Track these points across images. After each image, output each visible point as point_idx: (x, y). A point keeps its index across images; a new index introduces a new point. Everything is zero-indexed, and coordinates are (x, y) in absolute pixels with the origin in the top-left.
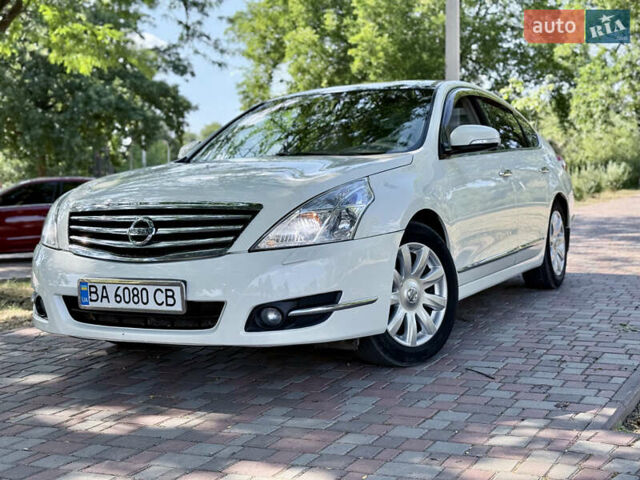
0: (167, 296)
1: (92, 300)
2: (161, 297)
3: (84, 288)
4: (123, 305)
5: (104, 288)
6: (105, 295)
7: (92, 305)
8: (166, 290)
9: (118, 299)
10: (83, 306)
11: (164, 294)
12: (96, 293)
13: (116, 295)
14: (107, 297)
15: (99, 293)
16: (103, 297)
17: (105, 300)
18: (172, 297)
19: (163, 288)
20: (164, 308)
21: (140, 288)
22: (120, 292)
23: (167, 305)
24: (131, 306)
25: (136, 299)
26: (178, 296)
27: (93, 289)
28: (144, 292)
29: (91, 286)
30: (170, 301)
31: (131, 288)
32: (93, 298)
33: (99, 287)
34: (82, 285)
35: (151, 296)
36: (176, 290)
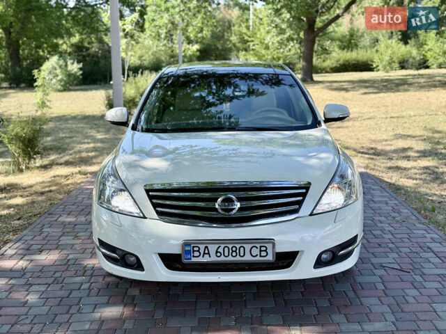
0: (261, 251)
1: (193, 256)
2: (255, 251)
3: (187, 248)
4: (222, 258)
5: (206, 247)
6: (206, 252)
7: (194, 260)
8: (261, 247)
9: (219, 254)
10: (185, 261)
11: (259, 250)
12: (198, 251)
13: (217, 252)
14: (209, 253)
15: (202, 251)
16: (204, 253)
17: (206, 256)
18: (266, 251)
19: (258, 246)
20: (258, 258)
21: (238, 246)
22: (221, 250)
23: (261, 256)
24: (230, 258)
25: (234, 254)
26: (270, 251)
27: (196, 249)
28: (242, 249)
29: (193, 247)
30: (264, 254)
31: (230, 246)
32: (195, 255)
33: (202, 247)
34: (186, 246)
35: (247, 251)
36: (269, 246)
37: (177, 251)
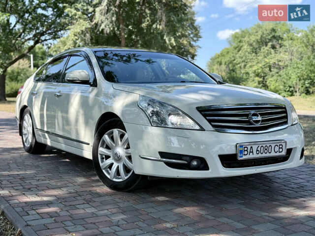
0: (279, 148)
1: (244, 155)
2: (277, 149)
4: (260, 155)
5: (251, 147)
6: (251, 151)
7: (244, 157)
8: (280, 145)
9: (258, 152)
10: (240, 159)
12: (247, 150)
13: (257, 150)
14: (252, 152)
15: (249, 151)
16: (250, 152)
17: (251, 154)
18: (282, 148)
19: (278, 144)
20: (278, 154)
21: (268, 146)
22: (259, 149)
23: (279, 152)
24: (264, 155)
25: (266, 151)
26: (284, 148)
28: (270, 147)
29: (245, 147)
30: (281, 150)
31: (264, 146)
32: (245, 154)
33: (249, 147)
34: (241, 148)
35: (273, 149)
36: (284, 144)
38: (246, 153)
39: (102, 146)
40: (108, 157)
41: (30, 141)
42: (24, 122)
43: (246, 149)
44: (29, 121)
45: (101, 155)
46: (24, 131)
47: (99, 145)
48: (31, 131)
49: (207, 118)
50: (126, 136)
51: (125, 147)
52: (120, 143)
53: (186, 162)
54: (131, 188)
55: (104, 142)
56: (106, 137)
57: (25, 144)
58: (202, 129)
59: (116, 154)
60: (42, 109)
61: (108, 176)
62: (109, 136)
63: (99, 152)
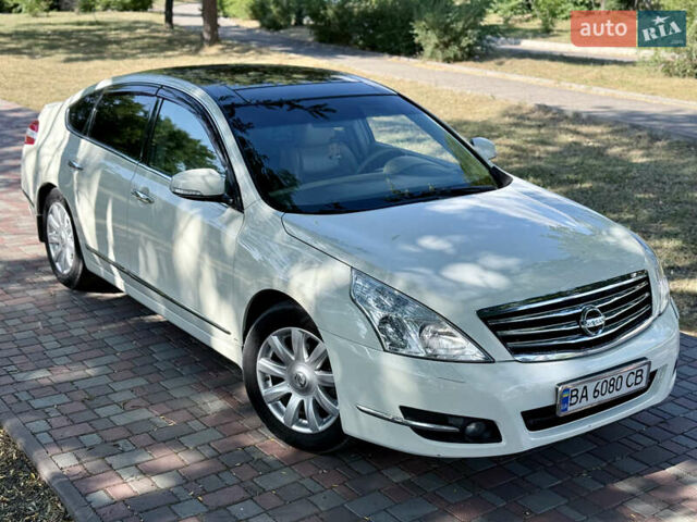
1: (571, 405)
2: (632, 379)
3: (566, 395)
4: (599, 398)
5: (585, 388)
6: (584, 394)
7: (570, 409)
8: (637, 371)
9: (596, 394)
10: (561, 414)
11: (635, 375)
12: (576, 396)
13: (595, 391)
14: (586, 396)
15: (580, 395)
16: (582, 397)
17: (584, 399)
18: (640, 376)
21: (616, 377)
22: (599, 388)
23: (636, 384)
24: (607, 397)
25: (611, 389)
26: (644, 374)
28: (620, 380)
29: (572, 391)
30: (639, 380)
31: (609, 380)
32: (573, 402)
33: (581, 388)
34: (564, 393)
35: (624, 380)
36: (645, 368)
37: (549, 402)
38: (574, 399)
39: (265, 355)
40: (277, 380)
41: (71, 265)
42: (50, 216)
43: (574, 393)
44: (63, 220)
45: (263, 374)
46: (51, 236)
47: (258, 352)
48: (72, 244)
49: (499, 333)
50: (321, 347)
51: (318, 366)
52: (305, 355)
53: (457, 430)
54: (331, 450)
55: (269, 348)
56: (274, 340)
57: (57, 264)
58: (489, 360)
59: (297, 378)
60: (100, 213)
61: (281, 419)
62: (280, 339)
63: (258, 368)
